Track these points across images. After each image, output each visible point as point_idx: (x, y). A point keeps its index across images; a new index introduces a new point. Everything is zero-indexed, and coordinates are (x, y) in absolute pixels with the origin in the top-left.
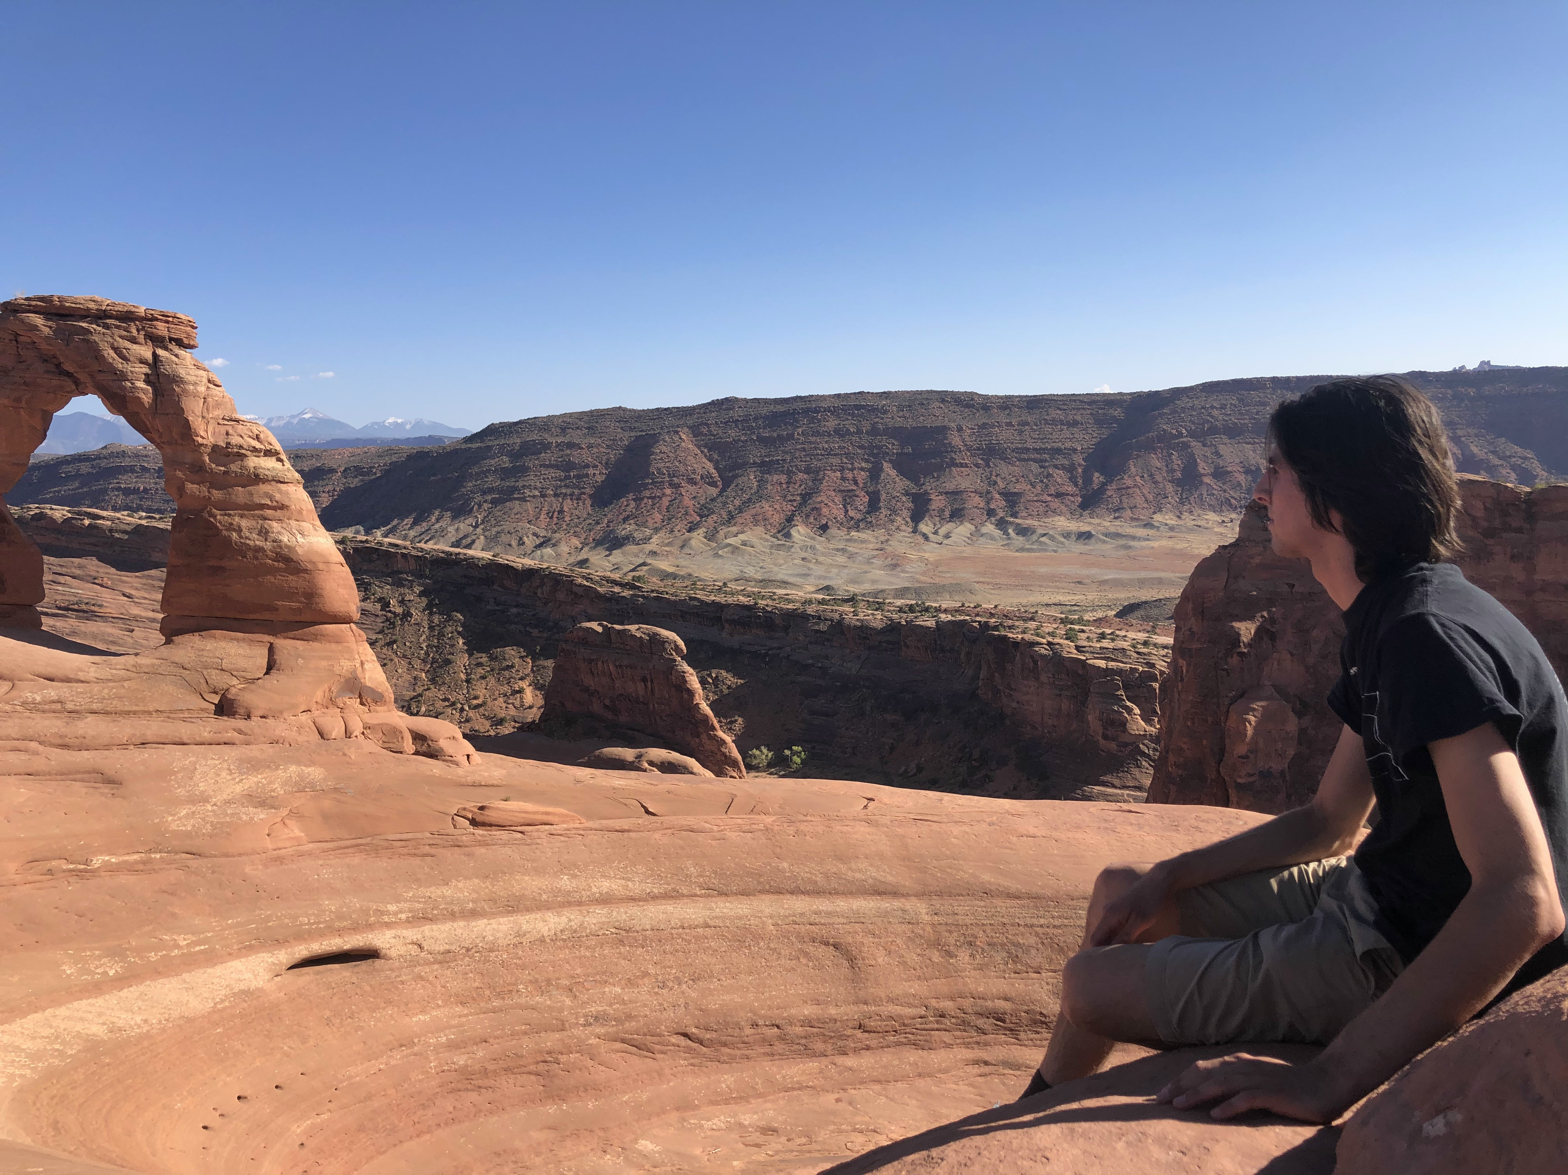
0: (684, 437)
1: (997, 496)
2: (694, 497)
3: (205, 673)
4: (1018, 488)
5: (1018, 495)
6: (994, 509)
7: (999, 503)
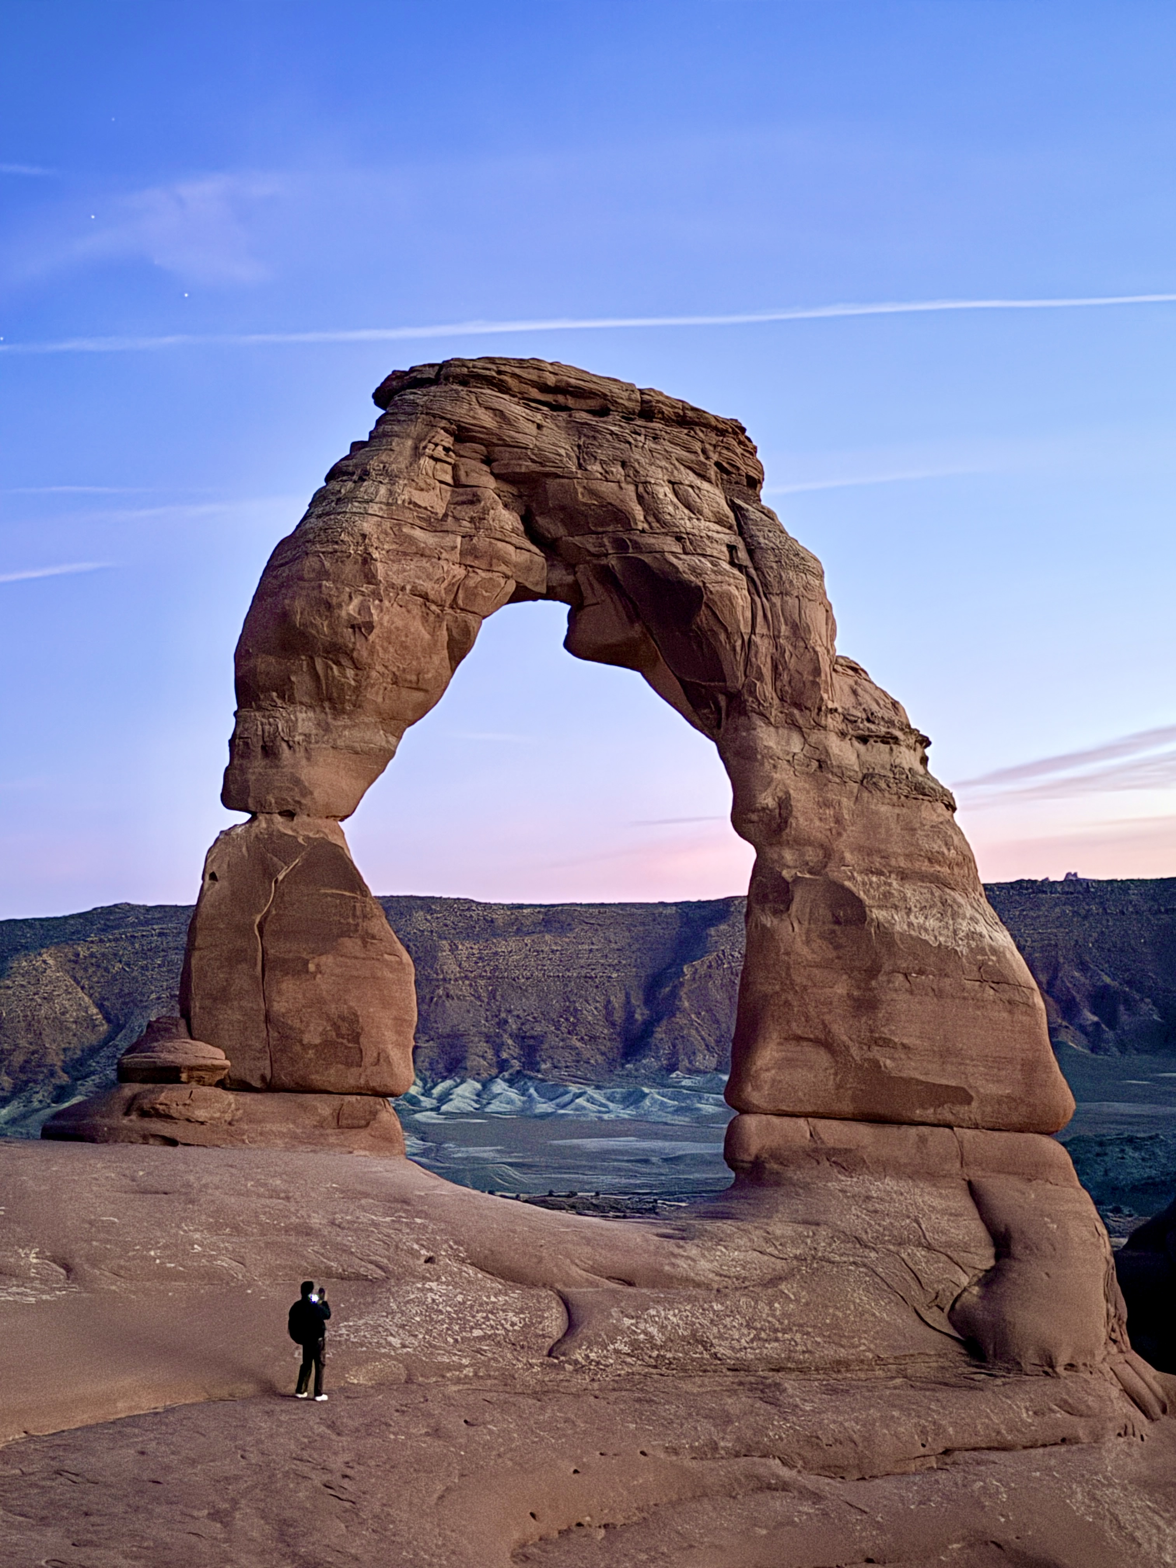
0: (51, 962)
1: (510, 1042)
2: (65, 1050)
3: (905, 1256)
4: (538, 1029)
5: (540, 1039)
6: (506, 1061)
7: (511, 1050)
